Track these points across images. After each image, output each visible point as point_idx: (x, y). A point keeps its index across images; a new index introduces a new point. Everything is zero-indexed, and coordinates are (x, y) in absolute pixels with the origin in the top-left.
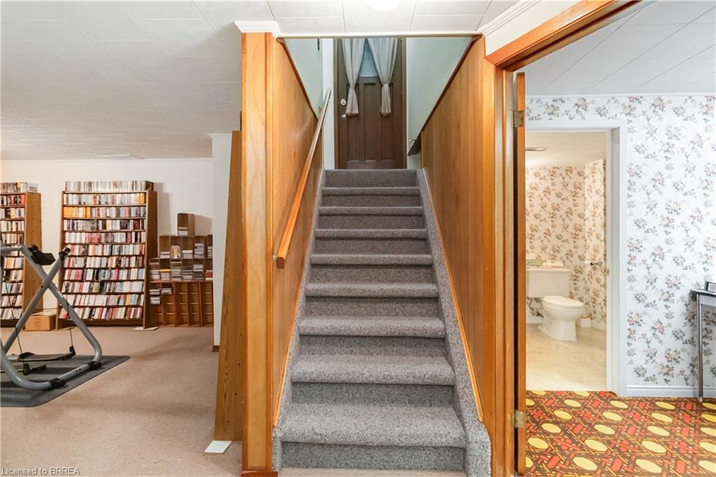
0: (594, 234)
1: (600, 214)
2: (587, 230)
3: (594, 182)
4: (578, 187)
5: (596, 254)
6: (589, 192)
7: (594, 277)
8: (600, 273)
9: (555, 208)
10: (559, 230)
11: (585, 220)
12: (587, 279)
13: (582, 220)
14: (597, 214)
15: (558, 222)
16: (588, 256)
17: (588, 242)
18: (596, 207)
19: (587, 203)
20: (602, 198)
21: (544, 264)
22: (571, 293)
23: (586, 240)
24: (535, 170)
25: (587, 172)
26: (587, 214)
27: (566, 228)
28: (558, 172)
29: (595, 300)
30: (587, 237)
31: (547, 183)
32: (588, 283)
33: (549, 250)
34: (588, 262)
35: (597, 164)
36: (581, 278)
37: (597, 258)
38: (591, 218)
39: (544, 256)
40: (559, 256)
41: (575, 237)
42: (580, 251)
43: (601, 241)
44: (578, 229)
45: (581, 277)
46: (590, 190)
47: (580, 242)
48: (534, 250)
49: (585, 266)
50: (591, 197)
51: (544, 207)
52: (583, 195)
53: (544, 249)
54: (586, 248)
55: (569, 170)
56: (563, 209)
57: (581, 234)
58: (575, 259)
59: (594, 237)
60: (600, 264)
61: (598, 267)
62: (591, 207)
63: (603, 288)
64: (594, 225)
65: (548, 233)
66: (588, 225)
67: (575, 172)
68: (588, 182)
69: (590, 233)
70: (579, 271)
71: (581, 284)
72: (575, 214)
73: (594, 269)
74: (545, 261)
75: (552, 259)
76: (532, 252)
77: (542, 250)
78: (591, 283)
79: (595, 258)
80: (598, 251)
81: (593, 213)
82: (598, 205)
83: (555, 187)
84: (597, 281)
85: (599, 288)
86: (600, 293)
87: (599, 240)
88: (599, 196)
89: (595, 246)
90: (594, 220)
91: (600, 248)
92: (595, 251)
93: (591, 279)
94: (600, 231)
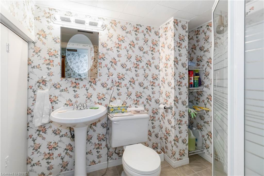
0: (166, 82)
1: (171, 65)
2: (161, 79)
3: (166, 39)
4: (155, 44)
5: (168, 99)
6: (163, 48)
7: (166, 118)
8: (171, 116)
9: (139, 60)
10: (141, 79)
11: (160, 71)
12: (161, 119)
13: (158, 70)
14: (169, 66)
15: (141, 72)
16: (162, 100)
17: (162, 88)
18: (168, 59)
19: (160, 57)
20: (173, 51)
21: (129, 109)
22: (149, 131)
23: (160, 87)
24: (123, 24)
25: (161, 32)
26: (161, 66)
27: (146, 77)
28: (141, 29)
29: (167, 138)
30: (161, 85)
31: (132, 37)
32: (162, 122)
33: (133, 97)
34: (162, 106)
35: (169, 23)
36: (156, 119)
37: (169, 103)
38: (164, 69)
39: (129, 102)
40: (141, 100)
41: (153, 84)
42: (156, 96)
43: (172, 88)
44: (155, 78)
45: (157, 117)
47: (156, 89)
48: (120, 97)
49: (159, 108)
50: (164, 52)
51: (129, 58)
52: (158, 51)
53: (129, 95)
54: (161, 93)
55: (149, 29)
56: (145, 61)
57: (157, 82)
58: (153, 103)
59: (166, 85)
60: (171, 108)
61: (169, 110)
62: (164, 60)
63: (173, 129)
64: (166, 75)
65: (132, 82)
66: (162, 75)
67: (153, 31)
68: (162, 40)
69: (163, 81)
70: (155, 112)
71: (157, 123)
72: (153, 65)
73: (166, 111)
74: (130, 106)
75: (136, 104)
76: (119, 99)
77: (128, 96)
78: (164, 123)
79: (167, 103)
80: (170, 97)
81: (166, 65)
82: (170, 58)
83: (138, 42)
84: (169, 122)
85: (170, 128)
86: (171, 132)
87: (170, 88)
88: (170, 50)
89: (167, 93)
90: (167, 70)
91: (171, 95)
92: (167, 97)
93: (164, 119)
94: (171, 80)
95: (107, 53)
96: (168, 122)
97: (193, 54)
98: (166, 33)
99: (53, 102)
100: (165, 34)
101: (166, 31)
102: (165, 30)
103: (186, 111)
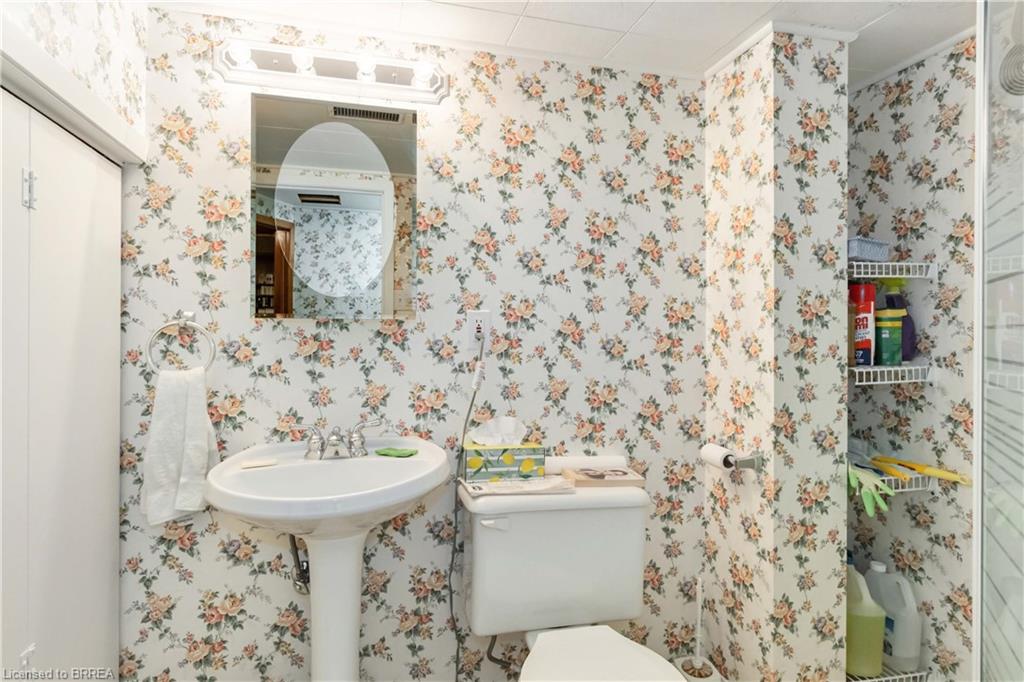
0: (736, 339)
1: (758, 257)
2: (710, 324)
3: (735, 132)
4: (681, 156)
5: (742, 418)
6: (720, 176)
7: (735, 510)
8: (757, 500)
9: (602, 234)
10: (612, 322)
11: (703, 285)
12: (707, 512)
13: (694, 282)
14: (748, 259)
15: (611, 289)
16: (713, 425)
17: (714, 366)
18: (742, 229)
19: (708, 219)
20: (770, 187)
21: (553, 462)
22: (653, 567)
23: (705, 363)
24: (528, 69)
25: (712, 98)
26: (713, 261)
27: (637, 312)
28: (613, 88)
29: (739, 605)
30: (708, 350)
31: (570, 130)
32: (713, 527)
33: (576, 403)
34: (714, 453)
35: (748, 53)
36: (687, 509)
37: (747, 438)
38: (724, 277)
39: (557, 430)
40: (612, 423)
41: (670, 348)
42: (687, 405)
43: (762, 369)
44: (681, 318)
45: (689, 502)
46: (722, 168)
47: (686, 370)
48: (515, 404)
49: (701, 462)
50: (724, 195)
51: (557, 225)
52: (699, 189)
53: (557, 397)
54: (708, 391)
55: (651, 88)
56: (631, 238)
57: (689, 340)
58: (670, 436)
59: (734, 353)
60: (757, 464)
61: (750, 474)
62: (724, 234)
63: (767, 567)
64: (736, 304)
65: (571, 335)
66: (715, 302)
67: (671, 96)
68: (716, 136)
69: (722, 334)
70: (681, 480)
71: (687, 532)
72: (670, 259)
73: (736, 479)
74: (560, 450)
75: (589, 438)
76: (511, 413)
77: (550, 403)
78: (723, 531)
79: (737, 436)
80: (752, 409)
81: (733, 254)
82: (753, 222)
83: (599, 148)
84: (747, 531)
85: (753, 561)
86: (756, 581)
87: (754, 365)
88: (755, 182)
89: (740, 389)
90: (737, 283)
91: (757, 398)
92: (740, 409)
93: (722, 513)
94: (761, 327)
95: (454, 207)
96: (743, 531)
97: (873, 198)
98: (735, 102)
99: (223, 421)
100: (732, 109)
101: (734, 94)
102: (730, 90)
103: (834, 480)
